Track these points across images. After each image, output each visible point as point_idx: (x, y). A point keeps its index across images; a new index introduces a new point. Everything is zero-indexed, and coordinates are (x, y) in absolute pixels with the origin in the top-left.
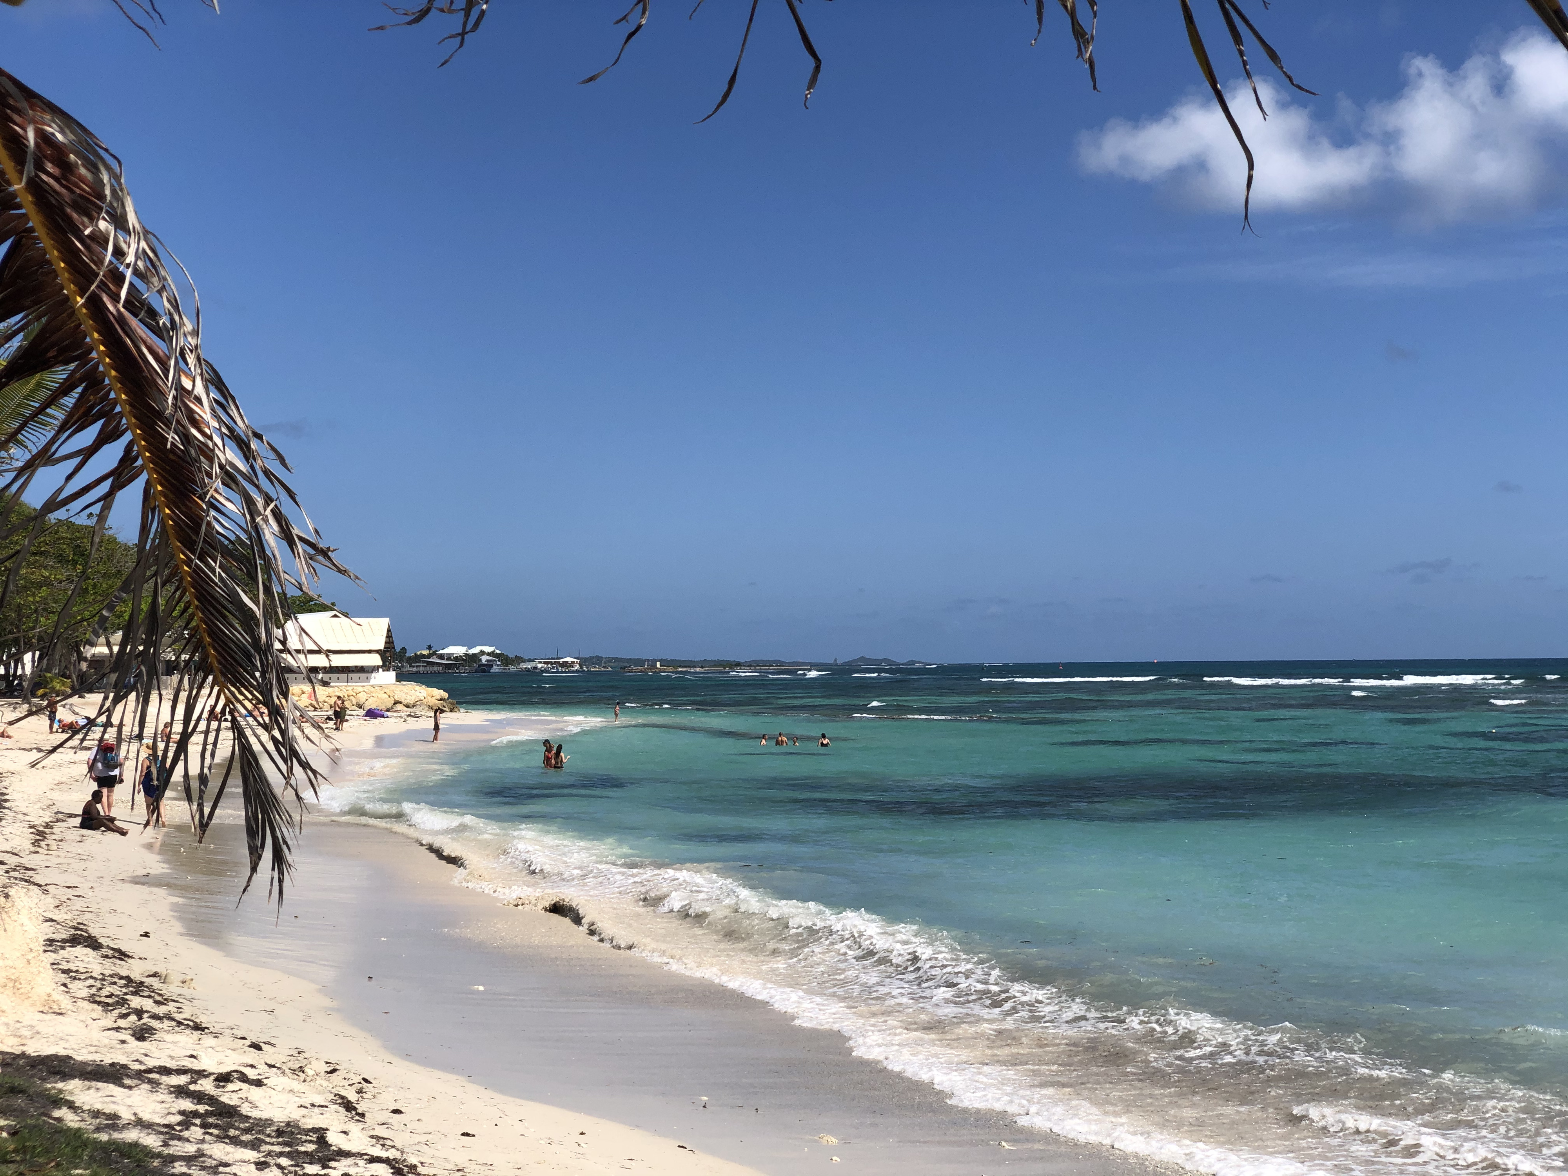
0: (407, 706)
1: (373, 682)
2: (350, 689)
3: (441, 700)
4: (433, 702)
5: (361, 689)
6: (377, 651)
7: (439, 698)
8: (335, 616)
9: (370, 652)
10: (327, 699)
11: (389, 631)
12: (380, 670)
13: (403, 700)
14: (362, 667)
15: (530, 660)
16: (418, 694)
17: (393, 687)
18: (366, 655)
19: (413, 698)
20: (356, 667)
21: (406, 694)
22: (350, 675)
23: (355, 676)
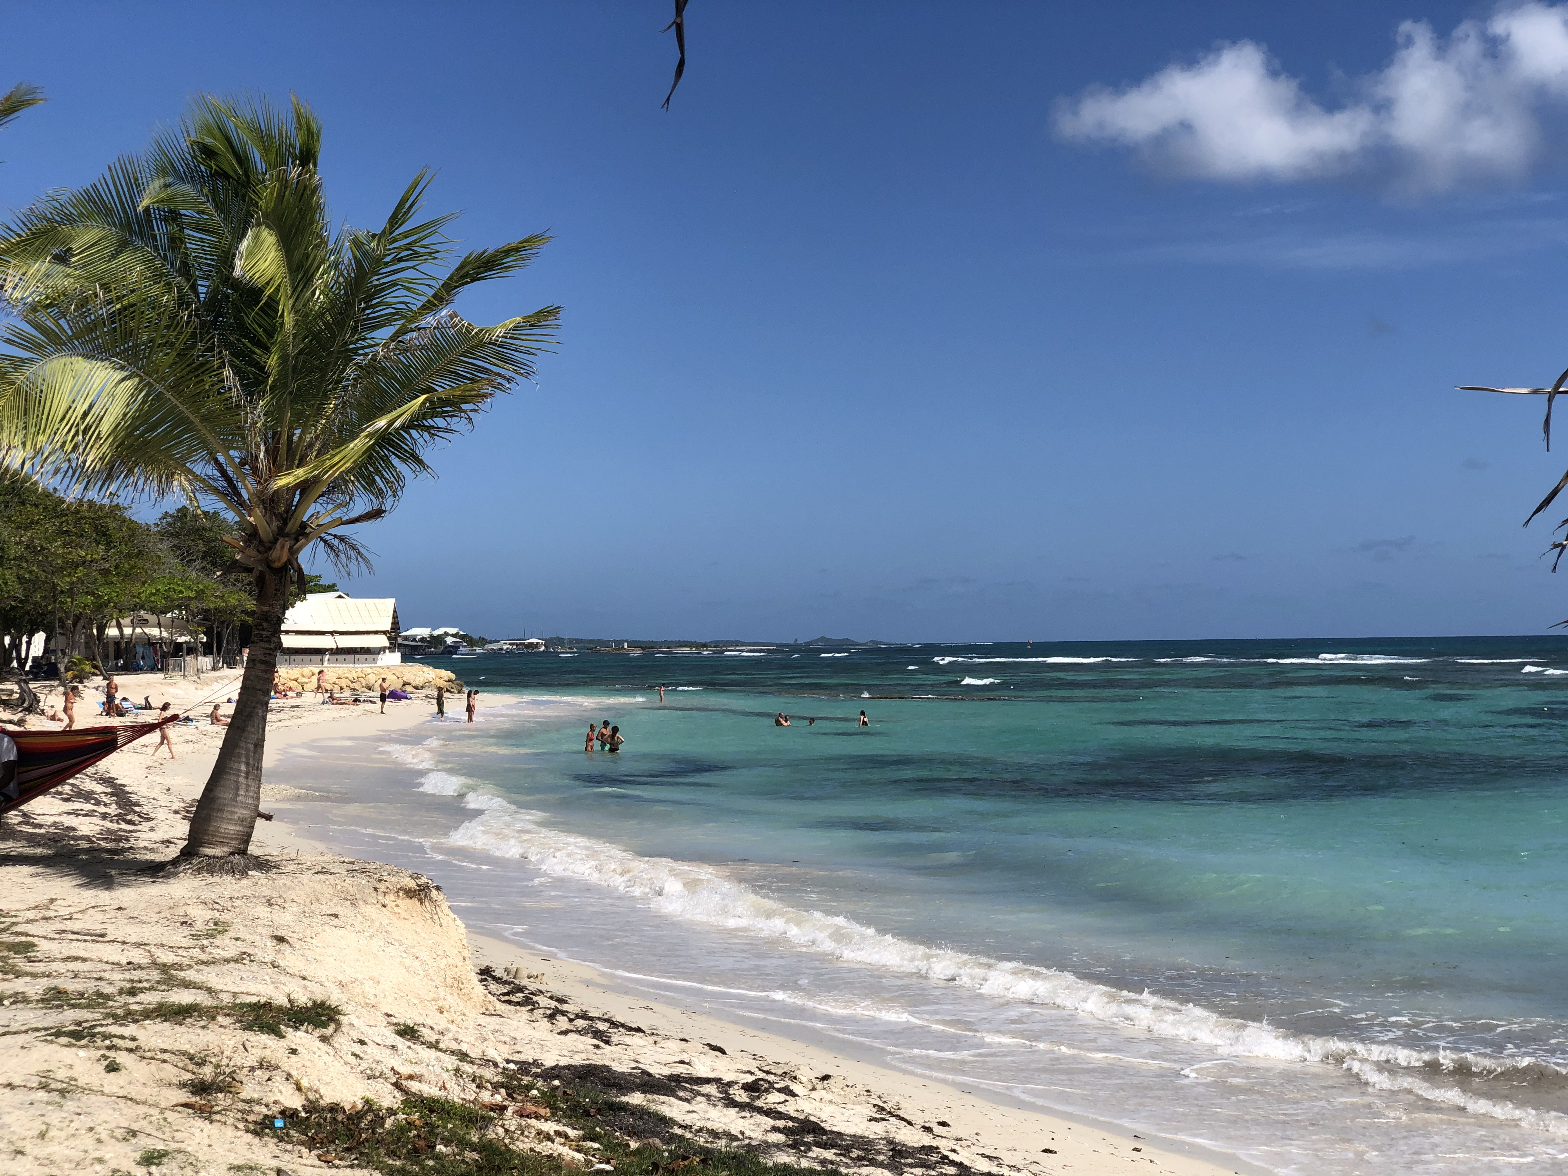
0: (416, 688)
1: (380, 663)
2: (359, 670)
3: (448, 681)
4: (442, 683)
5: (370, 671)
6: (384, 632)
7: (447, 679)
8: (340, 597)
9: (376, 633)
10: (337, 681)
11: (395, 611)
12: (387, 651)
13: (412, 682)
14: (368, 648)
15: (496, 641)
16: (427, 675)
17: (401, 669)
18: (372, 636)
19: (422, 679)
20: (363, 648)
21: (415, 675)
22: (357, 656)
23: (362, 657)
